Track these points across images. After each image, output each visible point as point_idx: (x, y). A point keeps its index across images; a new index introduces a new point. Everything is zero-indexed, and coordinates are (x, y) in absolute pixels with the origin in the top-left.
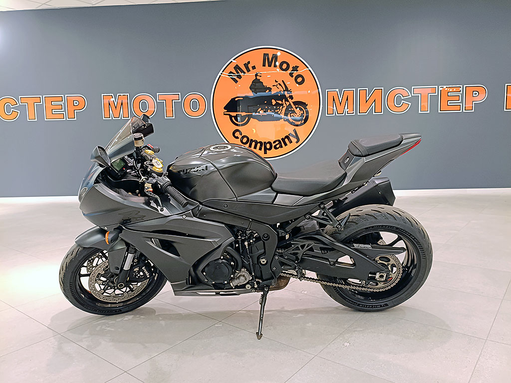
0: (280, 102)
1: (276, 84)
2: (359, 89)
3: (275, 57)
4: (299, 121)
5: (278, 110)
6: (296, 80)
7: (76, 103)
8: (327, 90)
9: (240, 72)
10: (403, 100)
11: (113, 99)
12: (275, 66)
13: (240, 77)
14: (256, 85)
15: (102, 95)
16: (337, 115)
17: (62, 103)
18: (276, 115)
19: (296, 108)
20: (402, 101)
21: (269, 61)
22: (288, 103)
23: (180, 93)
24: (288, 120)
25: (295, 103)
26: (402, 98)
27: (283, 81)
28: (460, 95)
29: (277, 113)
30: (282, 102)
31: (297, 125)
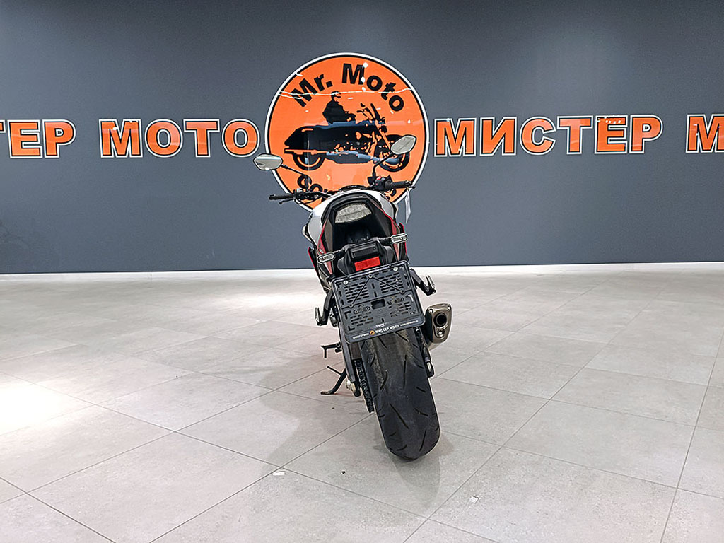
0: (368, 136)
1: (361, 109)
2: (481, 119)
3: (361, 70)
4: (395, 164)
5: (365, 148)
6: (391, 104)
7: (59, 132)
8: (436, 120)
9: (308, 90)
10: (544, 135)
11: (118, 128)
12: (360, 83)
13: (308, 98)
14: (333, 110)
15: (100, 120)
16: (450, 156)
17: (37, 132)
18: (360, 156)
19: (391, 144)
20: (544, 137)
21: (351, 74)
22: (379, 138)
23: (218, 120)
25: (389, 137)
26: (544, 133)
27: (372, 105)
28: (625, 129)
29: (363, 152)
31: (392, 170)
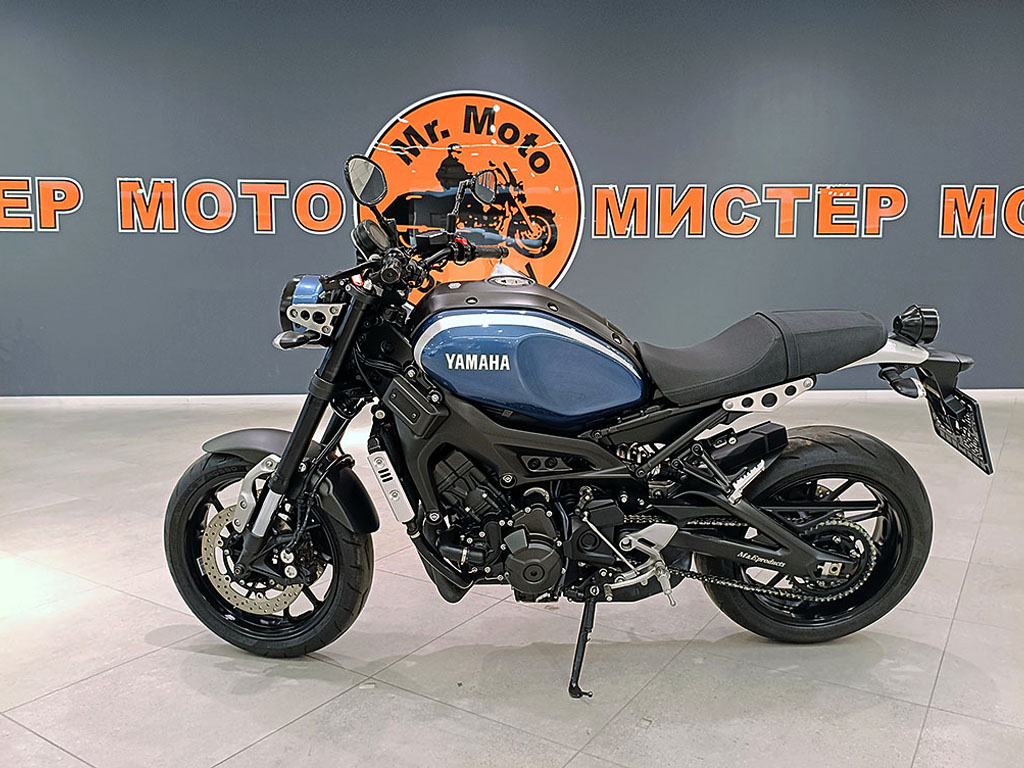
0: (499, 207)
2: (658, 186)
3: (490, 115)
4: (536, 247)
5: (495, 224)
6: (532, 164)
7: (59, 195)
8: (594, 186)
9: (416, 142)
10: (745, 210)
11: (143, 191)
12: (489, 133)
13: (416, 152)
14: (451, 171)
15: (118, 179)
16: (614, 237)
17: (28, 195)
18: (488, 235)
19: (531, 219)
20: (744, 214)
21: (477, 121)
22: (515, 210)
23: (287, 182)
24: (515, 246)
25: (528, 210)
27: (505, 164)
28: (856, 204)
29: (492, 230)
30: (503, 206)
31: (532, 256)
